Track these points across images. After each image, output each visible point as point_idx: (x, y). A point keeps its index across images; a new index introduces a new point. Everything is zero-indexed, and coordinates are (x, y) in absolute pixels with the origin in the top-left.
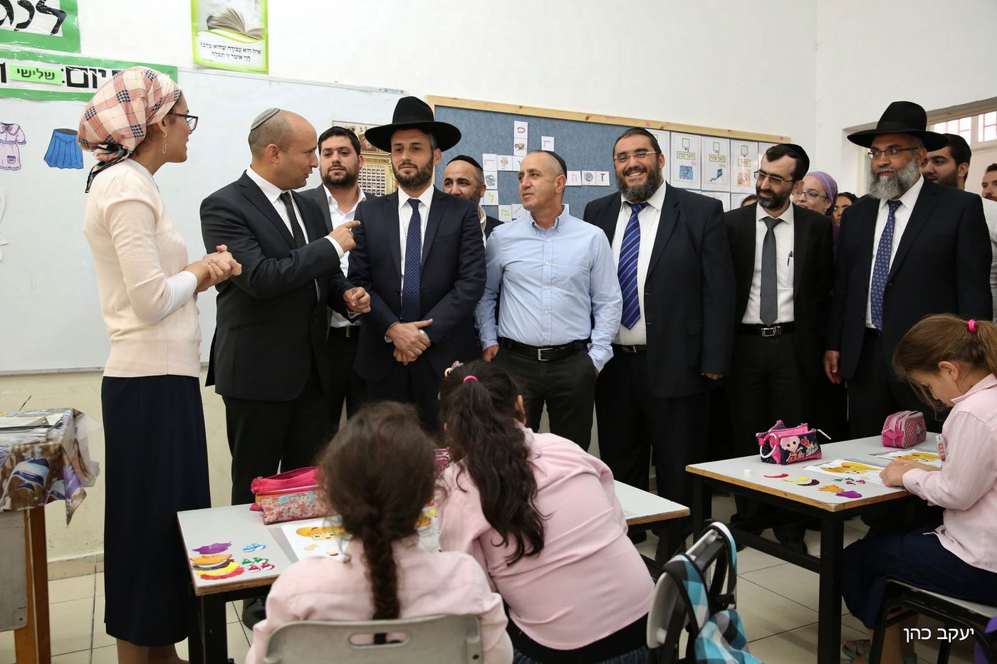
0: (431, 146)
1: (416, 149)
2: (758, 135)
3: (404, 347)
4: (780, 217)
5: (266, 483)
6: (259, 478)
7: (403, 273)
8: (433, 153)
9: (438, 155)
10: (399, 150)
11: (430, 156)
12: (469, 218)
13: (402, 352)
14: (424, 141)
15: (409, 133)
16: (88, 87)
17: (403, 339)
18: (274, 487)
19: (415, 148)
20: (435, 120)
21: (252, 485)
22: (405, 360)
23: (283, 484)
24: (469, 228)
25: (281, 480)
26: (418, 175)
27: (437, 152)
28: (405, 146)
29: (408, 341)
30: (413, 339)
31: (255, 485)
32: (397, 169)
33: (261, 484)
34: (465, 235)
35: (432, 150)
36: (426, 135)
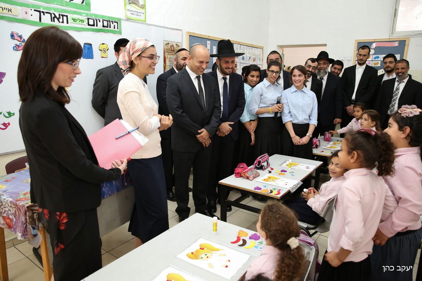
1: (233, 62)
2: (258, 46)
4: (308, 80)
16: (94, 26)
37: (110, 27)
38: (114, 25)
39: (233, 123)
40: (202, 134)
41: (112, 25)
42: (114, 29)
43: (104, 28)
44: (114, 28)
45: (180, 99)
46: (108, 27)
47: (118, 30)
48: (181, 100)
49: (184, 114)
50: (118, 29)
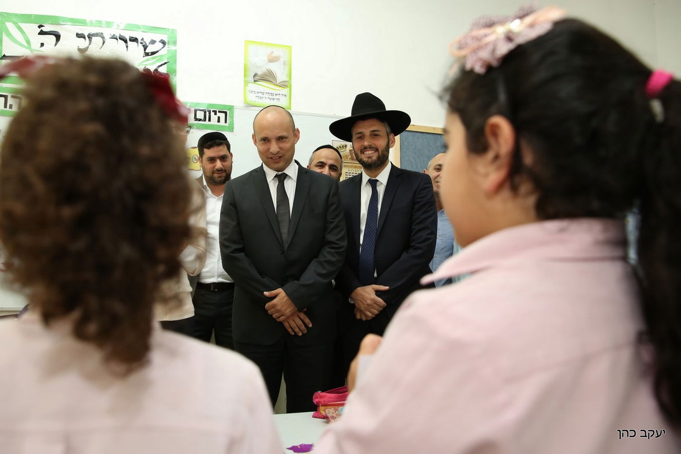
0: (387, 132)
1: (376, 135)
3: (363, 308)
5: (324, 397)
6: (319, 392)
7: (361, 242)
8: (388, 138)
9: (392, 139)
10: (360, 138)
11: (387, 141)
12: (421, 190)
13: (361, 312)
14: (381, 128)
15: (367, 123)
17: (360, 301)
18: (332, 400)
19: (374, 135)
20: (387, 110)
21: (314, 398)
22: (364, 319)
23: (339, 397)
24: (419, 200)
25: (337, 395)
26: (379, 158)
27: (391, 136)
28: (366, 134)
29: (365, 303)
30: (369, 302)
31: (316, 398)
32: (359, 154)
33: (321, 397)
34: (417, 206)
35: (388, 135)
36: (382, 123)
37: (210, 120)
38: (219, 118)
39: (387, 288)
40: (275, 301)
41: (214, 118)
42: (218, 124)
43: (197, 122)
44: (219, 121)
45: (234, 223)
46: (205, 121)
47: (227, 125)
48: (239, 224)
49: (241, 255)
50: (226, 122)
